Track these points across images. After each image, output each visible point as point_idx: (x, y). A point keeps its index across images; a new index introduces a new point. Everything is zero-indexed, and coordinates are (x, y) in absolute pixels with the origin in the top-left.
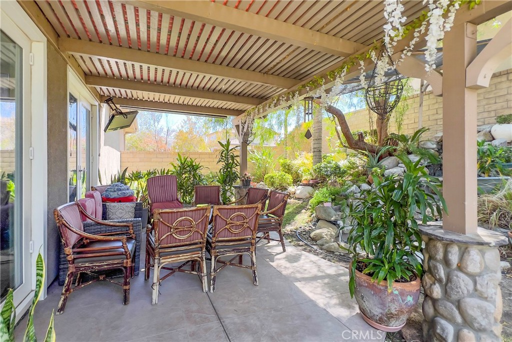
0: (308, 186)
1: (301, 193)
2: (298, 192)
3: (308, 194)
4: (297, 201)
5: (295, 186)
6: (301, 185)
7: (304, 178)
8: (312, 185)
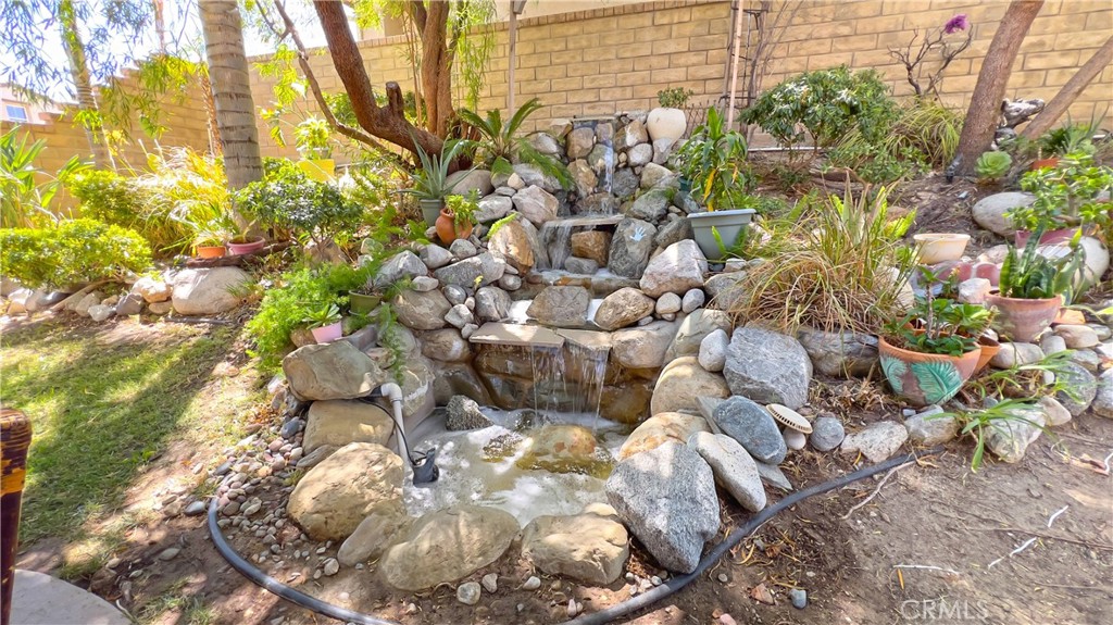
0: (225, 265)
1: (196, 294)
2: (181, 294)
3: (229, 295)
4: (182, 327)
5: (168, 271)
6: (192, 266)
7: (200, 239)
8: (240, 263)
